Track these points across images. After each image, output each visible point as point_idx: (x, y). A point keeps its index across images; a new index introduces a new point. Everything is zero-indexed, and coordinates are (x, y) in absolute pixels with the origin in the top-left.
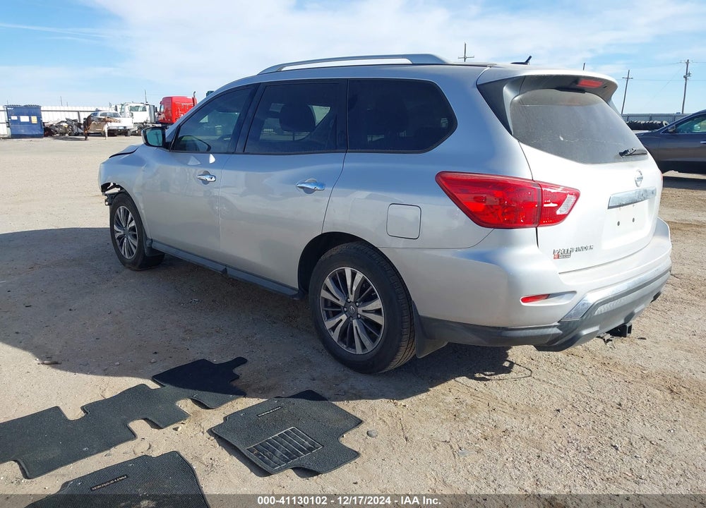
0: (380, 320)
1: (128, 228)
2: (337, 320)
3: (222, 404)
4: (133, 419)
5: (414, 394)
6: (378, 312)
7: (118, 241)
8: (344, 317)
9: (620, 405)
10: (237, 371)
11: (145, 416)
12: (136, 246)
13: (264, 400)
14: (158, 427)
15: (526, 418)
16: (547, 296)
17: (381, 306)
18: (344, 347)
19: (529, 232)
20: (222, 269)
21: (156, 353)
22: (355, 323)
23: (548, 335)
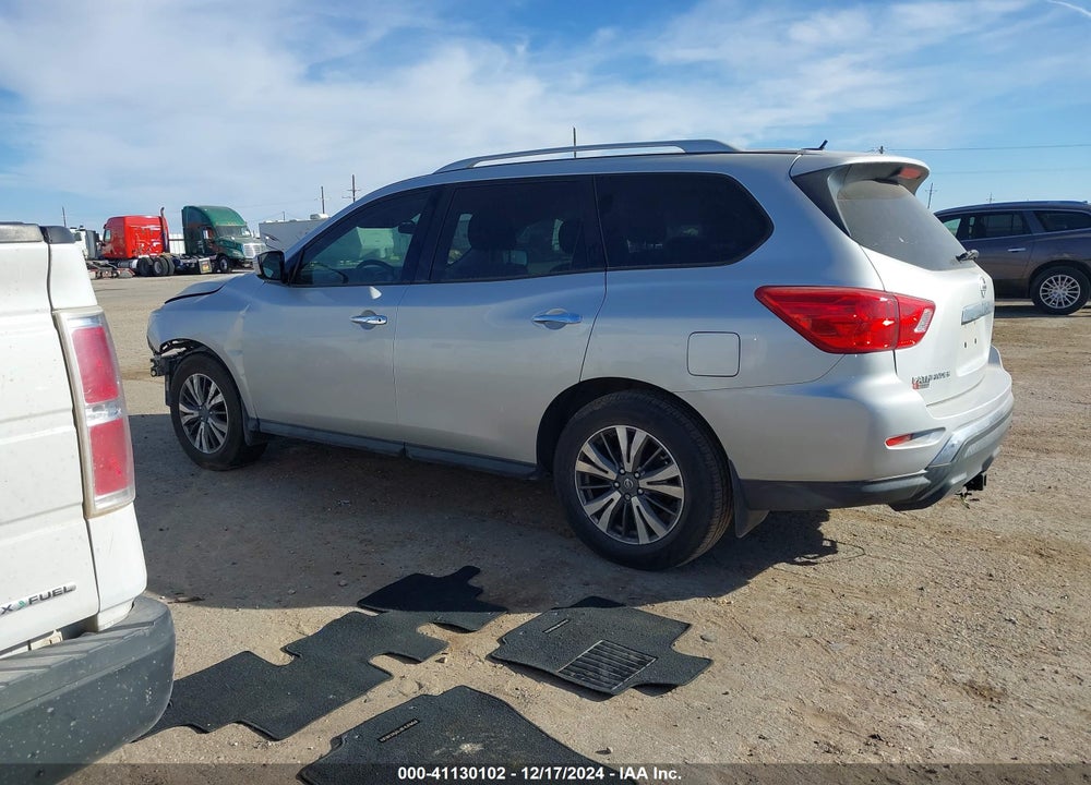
0: (677, 492)
1: (208, 407)
2: (605, 501)
3: (484, 624)
4: (372, 656)
5: (733, 588)
6: (673, 481)
7: (186, 429)
8: (616, 496)
9: (991, 575)
10: (474, 582)
11: (386, 650)
12: (226, 432)
13: (536, 615)
14: (416, 661)
15: (888, 602)
16: (913, 436)
17: (678, 473)
18: (618, 538)
19: (883, 357)
20: (398, 450)
21: (338, 573)
22: (635, 501)
23: (914, 487)
